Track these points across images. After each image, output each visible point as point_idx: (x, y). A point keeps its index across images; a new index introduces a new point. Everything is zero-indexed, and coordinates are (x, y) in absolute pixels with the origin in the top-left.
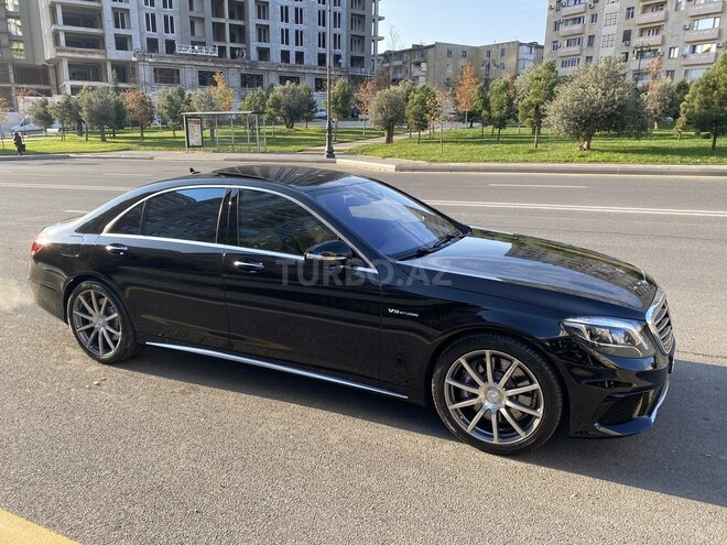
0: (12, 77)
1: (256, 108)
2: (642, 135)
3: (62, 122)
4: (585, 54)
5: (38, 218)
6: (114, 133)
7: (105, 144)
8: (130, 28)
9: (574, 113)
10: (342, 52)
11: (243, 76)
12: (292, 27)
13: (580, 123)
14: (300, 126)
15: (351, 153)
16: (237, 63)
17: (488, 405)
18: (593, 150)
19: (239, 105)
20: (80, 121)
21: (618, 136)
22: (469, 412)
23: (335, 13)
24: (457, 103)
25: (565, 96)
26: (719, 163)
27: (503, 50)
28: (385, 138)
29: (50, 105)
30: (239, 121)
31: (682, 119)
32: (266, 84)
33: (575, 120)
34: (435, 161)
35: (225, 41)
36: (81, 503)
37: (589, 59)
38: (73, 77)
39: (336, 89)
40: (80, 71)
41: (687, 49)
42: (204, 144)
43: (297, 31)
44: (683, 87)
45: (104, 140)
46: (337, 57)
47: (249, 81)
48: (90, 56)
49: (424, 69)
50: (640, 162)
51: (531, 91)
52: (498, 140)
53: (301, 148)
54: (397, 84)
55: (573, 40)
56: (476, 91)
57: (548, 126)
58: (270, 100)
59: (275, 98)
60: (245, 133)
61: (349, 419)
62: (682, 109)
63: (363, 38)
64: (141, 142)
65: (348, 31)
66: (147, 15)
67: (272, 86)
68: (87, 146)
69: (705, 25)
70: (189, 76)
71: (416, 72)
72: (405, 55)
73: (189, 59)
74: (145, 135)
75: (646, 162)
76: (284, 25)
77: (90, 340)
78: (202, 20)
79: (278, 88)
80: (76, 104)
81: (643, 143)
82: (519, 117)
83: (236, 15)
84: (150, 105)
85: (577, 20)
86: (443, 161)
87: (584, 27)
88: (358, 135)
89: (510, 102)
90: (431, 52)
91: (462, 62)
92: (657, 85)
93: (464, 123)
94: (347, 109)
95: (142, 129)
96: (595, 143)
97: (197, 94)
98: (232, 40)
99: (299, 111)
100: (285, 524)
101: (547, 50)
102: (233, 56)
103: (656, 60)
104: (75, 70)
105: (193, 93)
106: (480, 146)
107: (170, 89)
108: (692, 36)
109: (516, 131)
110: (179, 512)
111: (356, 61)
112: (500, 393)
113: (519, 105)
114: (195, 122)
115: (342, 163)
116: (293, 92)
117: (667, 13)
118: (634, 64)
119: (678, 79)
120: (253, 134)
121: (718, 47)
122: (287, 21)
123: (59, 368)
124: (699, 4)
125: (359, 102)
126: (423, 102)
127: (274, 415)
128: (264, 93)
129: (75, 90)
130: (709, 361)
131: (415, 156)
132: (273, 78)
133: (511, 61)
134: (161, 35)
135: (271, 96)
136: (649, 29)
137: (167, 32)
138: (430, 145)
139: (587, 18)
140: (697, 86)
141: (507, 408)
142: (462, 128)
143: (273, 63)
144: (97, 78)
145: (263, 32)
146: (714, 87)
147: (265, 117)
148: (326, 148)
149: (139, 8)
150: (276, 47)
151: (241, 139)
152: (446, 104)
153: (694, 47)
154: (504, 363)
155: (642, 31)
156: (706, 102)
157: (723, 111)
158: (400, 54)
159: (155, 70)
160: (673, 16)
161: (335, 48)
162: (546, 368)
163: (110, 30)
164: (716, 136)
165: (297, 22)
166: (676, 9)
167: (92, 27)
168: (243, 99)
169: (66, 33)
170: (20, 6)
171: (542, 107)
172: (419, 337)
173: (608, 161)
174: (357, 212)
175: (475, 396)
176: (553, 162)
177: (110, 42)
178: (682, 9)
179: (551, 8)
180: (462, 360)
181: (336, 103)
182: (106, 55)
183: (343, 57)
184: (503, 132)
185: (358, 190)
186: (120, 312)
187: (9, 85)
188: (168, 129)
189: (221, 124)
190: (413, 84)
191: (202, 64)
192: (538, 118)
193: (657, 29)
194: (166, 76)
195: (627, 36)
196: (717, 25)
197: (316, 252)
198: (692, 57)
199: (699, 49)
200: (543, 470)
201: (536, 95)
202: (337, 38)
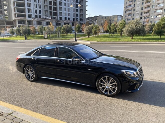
0: (5, 23)
1: (59, 30)
3: (16, 33)
4: (132, 18)
5: (13, 54)
6: (28, 36)
8: (31, 13)
10: (78, 18)
11: (56, 23)
12: (67, 12)
13: (131, 33)
14: (69, 34)
15: (80, 40)
16: (55, 20)
17: (107, 87)
18: (134, 39)
19: (55, 29)
20: (20, 33)
21: (139, 36)
22: (103, 88)
23: (77, 9)
24: (104, 29)
25: (127, 27)
26: (161, 41)
27: (114, 17)
28: (88, 36)
29: (14, 30)
30: (55, 33)
31: (153, 32)
32: (61, 25)
33: (129, 32)
34: (98, 41)
35: (52, 15)
36: (30, 105)
37: (133, 19)
38: (18, 24)
39: (77, 26)
41: (155, 17)
42: (48, 38)
43: (68, 13)
44: (154, 25)
46: (77, 19)
47: (58, 24)
48: (22, 19)
49: (97, 21)
50: (144, 41)
52: (113, 37)
53: (69, 39)
54: (90, 25)
55: (129, 15)
56: (108, 26)
57: (124, 34)
59: (63, 28)
61: (80, 91)
62: (153, 30)
63: (83, 14)
64: (34, 38)
65: (79, 13)
66: (35, 10)
67: (63, 25)
68: (22, 39)
69: (159, 11)
70: (44, 23)
71: (95, 22)
73: (44, 19)
74: (35, 36)
76: (65, 12)
77: (28, 77)
78: (47, 11)
79: (64, 26)
80: (20, 29)
81: (145, 37)
82: (117, 32)
84: (36, 29)
85: (130, 10)
86: (100, 41)
87: (132, 12)
88: (82, 36)
89: (115, 28)
90: (98, 17)
91: (105, 20)
92: (148, 25)
93: (105, 33)
94: (79, 30)
96: (134, 37)
97: (46, 27)
98: (54, 15)
99: (69, 31)
100: (69, 108)
101: (124, 17)
102: (54, 19)
103: (148, 19)
104: (19, 22)
105: (45, 27)
106: (109, 38)
107: (40, 26)
108: (156, 14)
109: (117, 35)
110: (49, 106)
111: (81, 20)
112: (109, 85)
113: (117, 29)
114: (46, 33)
115: (78, 42)
116: (67, 26)
117: (150, 9)
118: (143, 20)
119: (153, 23)
120: (59, 36)
121: (162, 16)
122: (66, 11)
123: (22, 82)
124: (157, 7)
125: (82, 29)
126: (96, 29)
127: (66, 90)
128: (61, 27)
129: (19, 26)
130: (153, 81)
131: (94, 40)
132: (63, 24)
133: (116, 19)
134: (38, 14)
135: (63, 27)
136: (146, 12)
137: (39, 13)
138: (98, 38)
139: (133, 10)
140: (156, 25)
141: (111, 88)
142: (105, 34)
143: (63, 20)
144: (24, 24)
145: (61, 13)
146: (160, 25)
147: (61, 32)
148: (75, 39)
149: (34, 9)
150: (64, 17)
151: (56, 37)
152: (101, 29)
153: (157, 16)
154: (110, 79)
156: (158, 28)
157: (162, 30)
158: (91, 18)
159: (37, 22)
160: (152, 9)
161: (77, 17)
162: (118, 79)
163: (27, 13)
164: (161, 35)
165: (68, 11)
166: (152, 8)
167: (23, 13)
170: (7, 8)
171: (122, 29)
172: (93, 75)
173: (137, 41)
174: (82, 51)
175: (104, 85)
176: (125, 41)
177: (27, 16)
178: (154, 8)
179: (124, 8)
180: (102, 78)
181: (77, 29)
184: (114, 35)
185: (82, 47)
186: (35, 71)
187: (4, 25)
188: (40, 35)
189: (51, 34)
190: (94, 25)
191: (47, 20)
192: (122, 31)
193: (148, 12)
194: (39, 23)
195: (141, 14)
196: (161, 11)
197: (74, 58)
198: (156, 18)
201: (121, 27)
202: (77, 15)
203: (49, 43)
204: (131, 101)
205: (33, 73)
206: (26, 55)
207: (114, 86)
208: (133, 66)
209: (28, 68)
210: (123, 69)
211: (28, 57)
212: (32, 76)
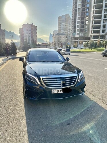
6: (95, 48)
45: (92, 50)
48: (97, 34)
163: (101, 29)
169: (93, 31)
182: (100, 34)
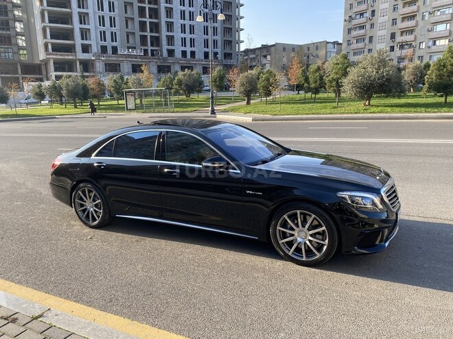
0: (19, 70)
1: (168, 86)
2: (402, 96)
3: (50, 97)
4: (367, 48)
5: (43, 153)
7: (76, 110)
8: (90, 40)
9: (360, 84)
10: (219, 50)
11: (159, 67)
12: (188, 36)
13: (364, 90)
14: (194, 96)
15: (225, 111)
16: (155, 59)
17: (299, 240)
18: (372, 106)
19: (157, 84)
20: (61, 96)
21: (387, 97)
22: (290, 244)
23: (214, 27)
24: (289, 79)
25: (354, 74)
26: (449, 112)
27: (317, 47)
28: (245, 102)
29: (43, 87)
30: (157, 94)
31: (427, 85)
32: (173, 71)
33: (360, 88)
34: (275, 115)
35: (147, 45)
36: (90, 291)
37: (370, 51)
38: (56, 70)
39: (215, 73)
40: (60, 66)
41: (431, 43)
42: (137, 108)
43: (191, 39)
44: (427, 66)
45: (76, 107)
46: (216, 54)
47: (163, 69)
48: (67, 57)
49: (269, 59)
50: (400, 112)
51: (334, 71)
52: (315, 101)
53: (195, 109)
54: (252, 69)
55: (360, 39)
56: (301, 72)
57: (344, 92)
58: (175, 81)
59: (179, 80)
60: (162, 101)
61: (227, 252)
62: (426, 80)
63: (231, 41)
64: (99, 108)
65: (222, 38)
66: (101, 32)
67: (176, 72)
68: (66, 111)
69: (441, 28)
70: (126, 67)
71: (264, 61)
72: (257, 51)
73: (126, 57)
74: (101, 103)
75: (404, 112)
76: (183, 35)
77: (85, 216)
78: (133, 34)
79: (180, 74)
80: (59, 86)
81: (403, 101)
82: (327, 87)
83: (154, 30)
84: (103, 85)
85: (362, 27)
86: (281, 115)
87: (366, 31)
88: (229, 100)
89: (321, 78)
90: (273, 49)
91: (292, 55)
92: (411, 66)
93: (294, 91)
94: (222, 85)
95: (99, 100)
96: (373, 102)
97: (131, 78)
98: (152, 45)
99: (194, 87)
100: (196, 298)
101: (344, 46)
102: (153, 55)
103: (412, 50)
104: (58, 66)
105: (129, 78)
106: (303, 105)
107: (115, 76)
108: (433, 35)
109: (325, 95)
110: (141, 294)
111: (227, 56)
112: (306, 233)
113: (326, 79)
114: (132, 95)
115: (219, 117)
116: (190, 75)
117: (417, 21)
118: (397, 52)
119: (425, 62)
120: (166, 101)
121: (449, 41)
122: (185, 33)
123: (69, 231)
124: (437, 16)
125: (229, 81)
126: (268, 80)
127: (187, 250)
128: (172, 76)
129: (58, 78)
130: (426, 220)
131: (264, 112)
132: (177, 68)
133: (322, 53)
134: (109, 43)
135: (176, 78)
136: (406, 32)
137: (112, 41)
138: (273, 105)
139: (368, 26)
140: (434, 66)
141: (310, 241)
142: (292, 95)
143: (177, 59)
144: (71, 70)
145: (170, 40)
146: (444, 66)
147: (173, 91)
148: (210, 109)
149: (96, 28)
150: (178, 48)
151: (158, 104)
152: (281, 79)
153: (435, 42)
154: (308, 217)
155: (402, 33)
156: (440, 75)
157: (450, 80)
158: (254, 51)
159: (106, 64)
160: (421, 23)
161: (214, 48)
162: (329, 219)
163: (78, 42)
164: (446, 95)
165: (191, 33)
166: (423, 19)
167: (68, 40)
168: (159, 80)
169: (52, 44)
170: (24, 28)
171: (340, 81)
172: (261, 206)
173: (381, 112)
174: (229, 142)
175: (293, 235)
176: (348, 113)
177: (79, 48)
178: (426, 19)
179: (345, 21)
180: (285, 216)
181: (215, 82)
182: (76, 56)
183: (219, 53)
184: (317, 96)
185: (230, 131)
186: (102, 199)
187: (17, 76)
188: (114, 99)
189: (146, 96)
190: (262, 69)
191: (134, 60)
192: (338, 88)
193: (411, 31)
194: (112, 68)
195: (393, 36)
196: (448, 28)
197: (208, 162)
198: (434, 47)
199: (438, 42)
200: (329, 273)
201: (336, 73)
202: (215, 42)
203: (138, 122)
204: (368, 277)
205: (96, 206)
206: (77, 156)
207: (320, 237)
208: (371, 182)
209: (84, 192)
210: (343, 191)
211: (84, 160)
212: (96, 212)
